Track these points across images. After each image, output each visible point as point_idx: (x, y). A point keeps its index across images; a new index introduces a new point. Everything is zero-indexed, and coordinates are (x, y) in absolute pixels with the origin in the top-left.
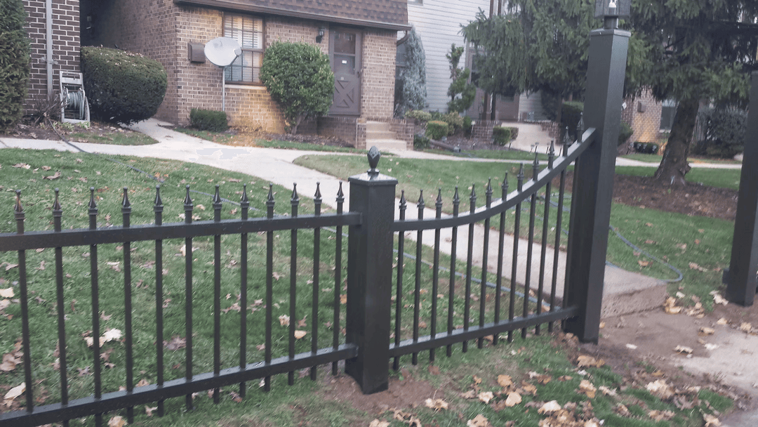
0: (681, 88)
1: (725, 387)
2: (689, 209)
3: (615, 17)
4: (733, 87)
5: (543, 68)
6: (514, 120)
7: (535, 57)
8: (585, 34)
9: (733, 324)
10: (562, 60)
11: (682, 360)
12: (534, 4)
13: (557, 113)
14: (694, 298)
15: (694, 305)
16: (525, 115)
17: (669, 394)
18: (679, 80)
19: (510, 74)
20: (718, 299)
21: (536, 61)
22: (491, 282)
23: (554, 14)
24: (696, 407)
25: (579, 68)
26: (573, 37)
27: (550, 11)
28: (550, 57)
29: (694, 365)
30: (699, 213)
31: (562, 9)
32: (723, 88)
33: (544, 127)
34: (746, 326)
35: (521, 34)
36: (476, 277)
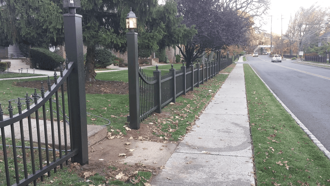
0: (89, 40)
1: (145, 167)
2: (101, 92)
3: (74, 8)
4: (111, 39)
5: (25, 32)
6: (7, 58)
7: (19, 27)
8: (43, 16)
9: (136, 138)
10: (33, 28)
11: (124, 160)
12: (14, 1)
13: (28, 53)
14: (118, 130)
15: (119, 134)
16: (12, 55)
17: (127, 178)
18: (88, 37)
19: (7, 36)
20: (127, 129)
21: (20, 29)
22: (27, 146)
23: (25, 6)
24: (140, 181)
25: (42, 32)
26: (37, 18)
27: (23, 5)
28: (27, 27)
29: (129, 160)
30: (105, 93)
31: (29, 4)
32: (107, 40)
33: (23, 61)
34: (140, 138)
35: (10, 16)
36: (19, 145)
